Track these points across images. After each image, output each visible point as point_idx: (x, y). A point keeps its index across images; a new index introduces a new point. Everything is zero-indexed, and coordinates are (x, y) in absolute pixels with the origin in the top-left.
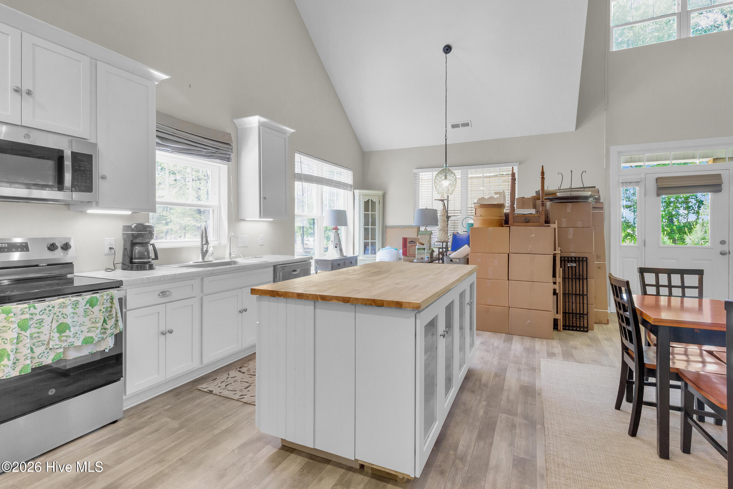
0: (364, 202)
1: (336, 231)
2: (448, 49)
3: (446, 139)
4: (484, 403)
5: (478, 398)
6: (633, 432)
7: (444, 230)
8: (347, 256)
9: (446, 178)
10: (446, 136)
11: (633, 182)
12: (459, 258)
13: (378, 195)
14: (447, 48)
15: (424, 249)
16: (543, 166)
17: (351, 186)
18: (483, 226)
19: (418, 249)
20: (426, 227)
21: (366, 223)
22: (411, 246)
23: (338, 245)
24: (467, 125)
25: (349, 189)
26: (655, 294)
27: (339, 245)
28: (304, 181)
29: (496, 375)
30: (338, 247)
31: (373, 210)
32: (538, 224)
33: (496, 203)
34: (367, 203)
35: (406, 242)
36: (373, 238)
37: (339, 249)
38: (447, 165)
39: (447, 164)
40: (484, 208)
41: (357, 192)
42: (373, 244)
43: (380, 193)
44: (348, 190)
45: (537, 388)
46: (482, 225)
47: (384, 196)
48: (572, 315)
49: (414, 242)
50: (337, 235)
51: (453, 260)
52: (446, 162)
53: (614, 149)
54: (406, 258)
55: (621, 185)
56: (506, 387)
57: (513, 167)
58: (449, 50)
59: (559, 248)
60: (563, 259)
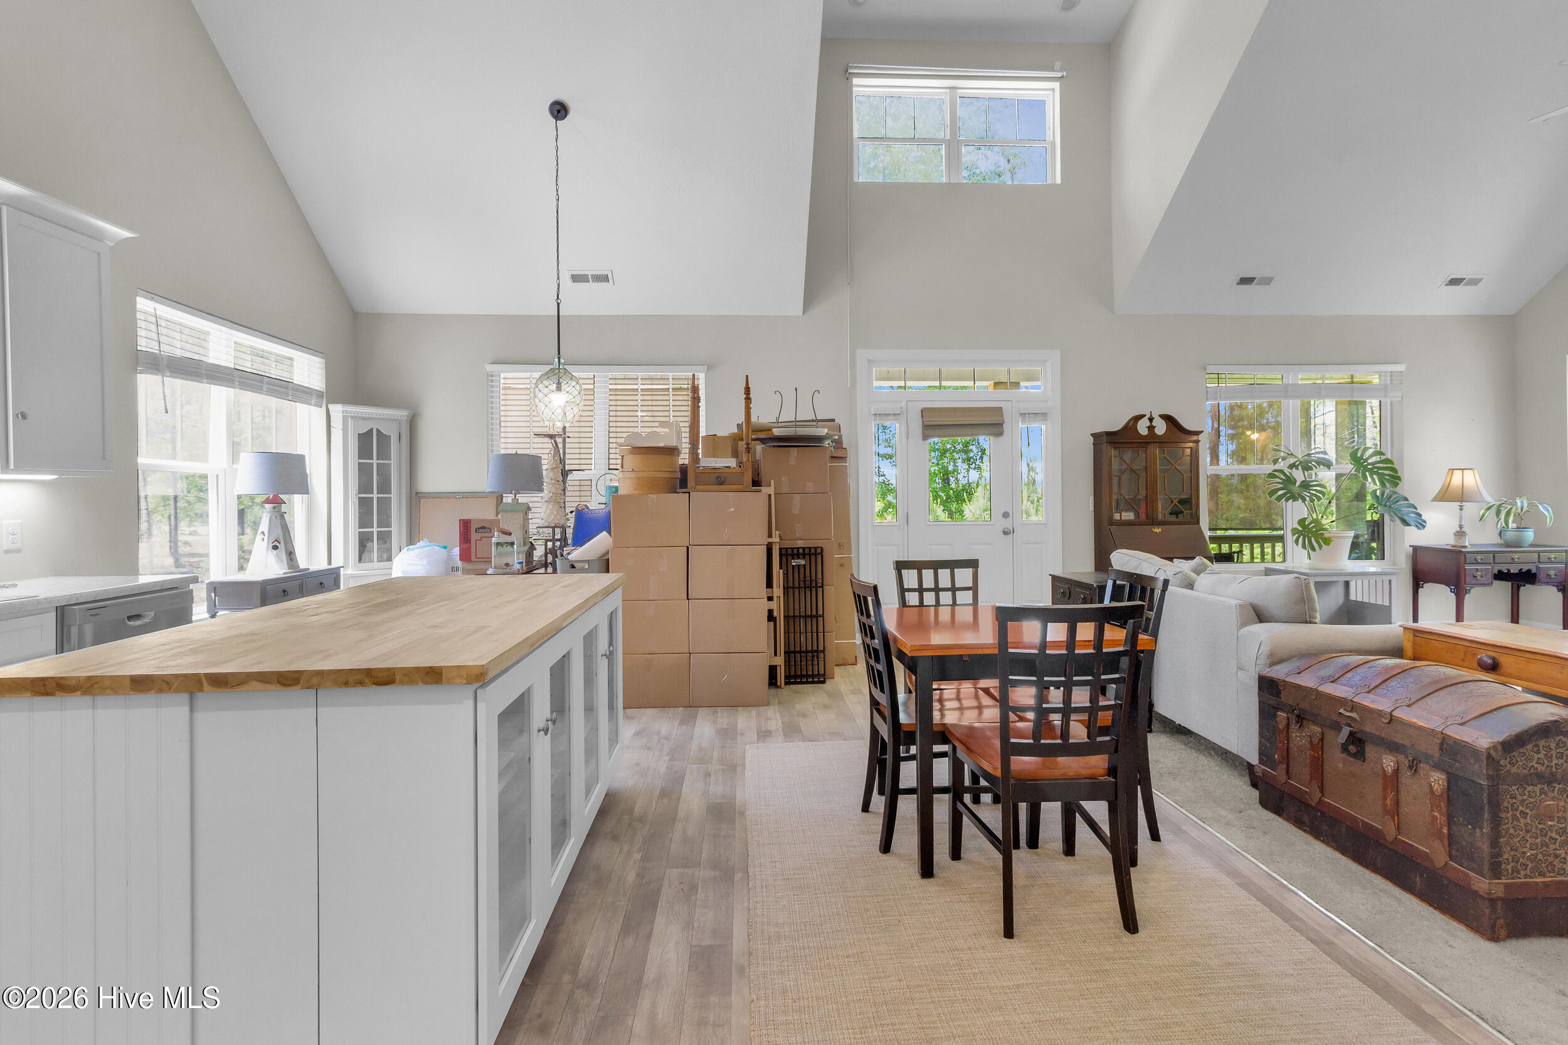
0: (359, 434)
1: (274, 508)
2: (559, 110)
3: (558, 304)
4: (638, 856)
5: (626, 848)
6: (886, 847)
7: (556, 502)
8: (309, 569)
9: (559, 388)
10: (558, 298)
11: (890, 414)
12: (589, 560)
13: (395, 420)
14: (558, 107)
15: (512, 544)
16: (747, 376)
17: (319, 395)
18: (636, 492)
19: (498, 544)
20: (515, 496)
21: (364, 486)
22: (481, 537)
23: (282, 543)
24: (603, 278)
25: (313, 402)
26: (918, 604)
27: (286, 543)
28: (168, 374)
29: (664, 793)
30: (282, 546)
31: (384, 453)
32: (740, 487)
33: (662, 445)
34: (365, 440)
35: (467, 529)
36: (385, 521)
37: (283, 552)
38: (562, 361)
39: (561, 357)
40: (640, 454)
41: (337, 410)
42: (385, 538)
43: (402, 414)
44: (311, 405)
45: (737, 804)
46: (635, 489)
47: (413, 423)
48: (801, 655)
49: (489, 528)
50: (278, 516)
51: (575, 565)
52: (559, 353)
53: (863, 355)
54: (469, 566)
55: (873, 418)
56: (681, 814)
57: (694, 375)
58: (563, 112)
59: (778, 533)
60: (784, 552)
